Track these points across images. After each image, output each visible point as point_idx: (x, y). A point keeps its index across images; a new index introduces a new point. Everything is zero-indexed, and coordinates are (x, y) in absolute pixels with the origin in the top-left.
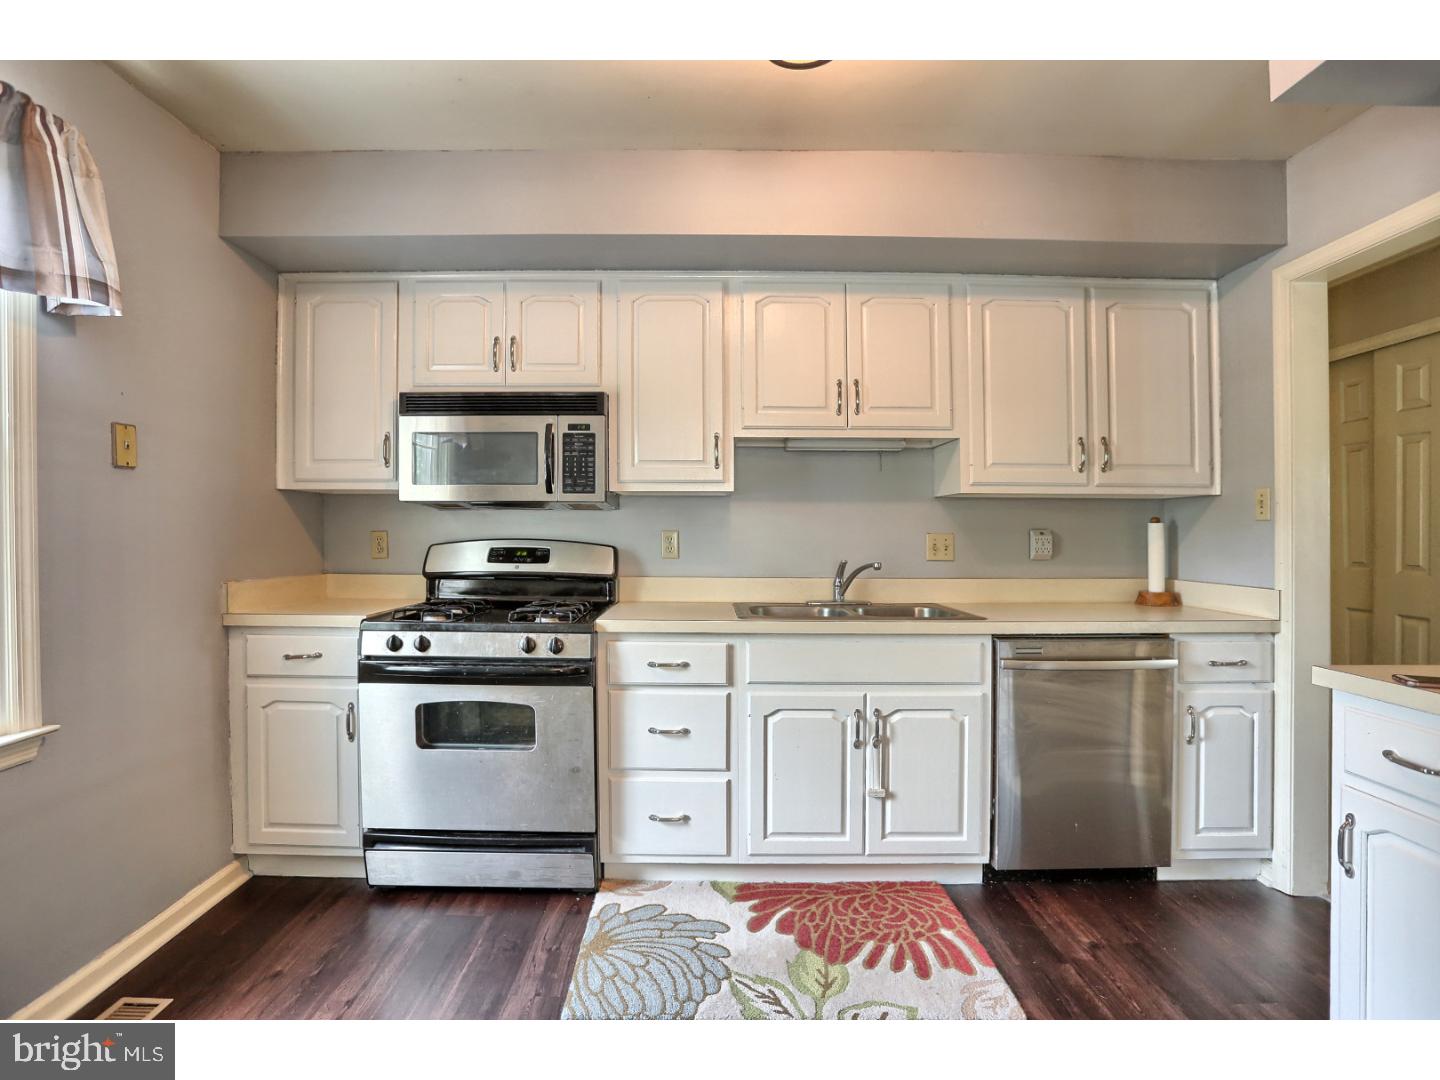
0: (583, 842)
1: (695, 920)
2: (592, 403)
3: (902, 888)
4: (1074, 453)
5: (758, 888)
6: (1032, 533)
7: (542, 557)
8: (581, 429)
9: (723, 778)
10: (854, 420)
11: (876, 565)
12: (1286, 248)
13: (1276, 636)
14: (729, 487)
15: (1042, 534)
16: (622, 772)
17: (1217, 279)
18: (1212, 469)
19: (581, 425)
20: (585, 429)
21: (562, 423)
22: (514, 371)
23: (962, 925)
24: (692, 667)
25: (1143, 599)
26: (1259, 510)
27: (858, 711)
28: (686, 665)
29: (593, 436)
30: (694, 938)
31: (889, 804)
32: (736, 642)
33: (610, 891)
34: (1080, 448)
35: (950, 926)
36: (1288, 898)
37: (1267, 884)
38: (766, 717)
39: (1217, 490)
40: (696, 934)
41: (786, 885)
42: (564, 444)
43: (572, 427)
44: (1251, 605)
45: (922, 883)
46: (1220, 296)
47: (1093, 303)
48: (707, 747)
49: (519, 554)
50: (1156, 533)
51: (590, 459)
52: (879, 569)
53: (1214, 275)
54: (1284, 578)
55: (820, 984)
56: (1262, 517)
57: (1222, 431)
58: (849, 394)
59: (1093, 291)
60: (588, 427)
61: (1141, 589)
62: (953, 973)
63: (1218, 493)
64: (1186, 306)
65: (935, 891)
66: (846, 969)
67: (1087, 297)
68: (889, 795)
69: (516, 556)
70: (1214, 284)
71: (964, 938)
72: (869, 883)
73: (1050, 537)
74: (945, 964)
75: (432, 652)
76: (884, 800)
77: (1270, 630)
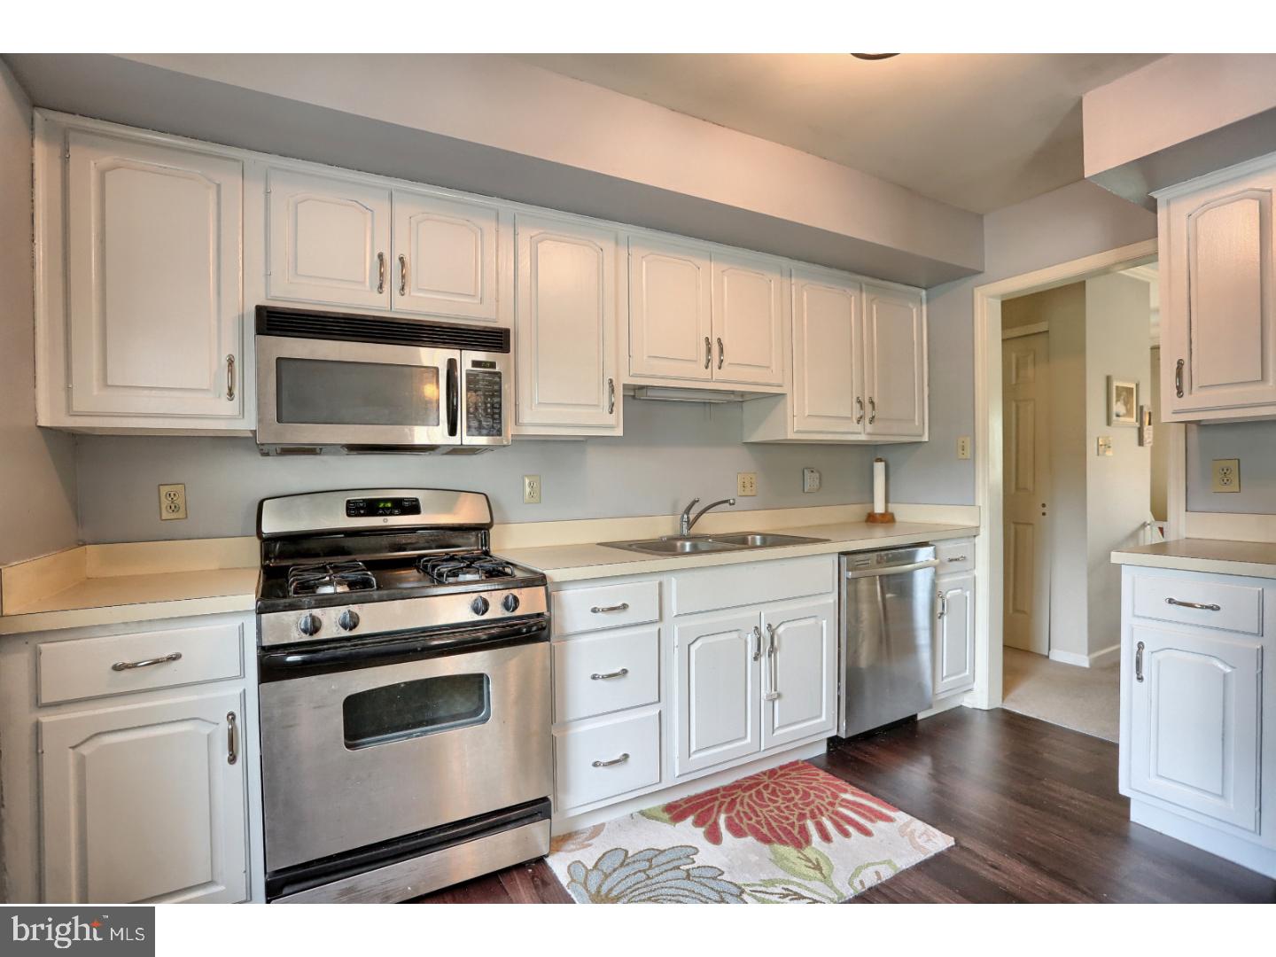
0: (537, 809)
1: (662, 852)
2: (496, 340)
3: (783, 772)
4: (854, 410)
5: (681, 806)
6: (805, 471)
7: (413, 507)
8: (485, 367)
9: (654, 711)
10: (718, 374)
11: (732, 501)
12: (982, 275)
13: (977, 538)
14: (619, 432)
15: (812, 472)
16: (565, 725)
17: (925, 289)
18: (924, 424)
19: (486, 362)
20: (490, 367)
21: (467, 359)
22: (402, 295)
23: (850, 788)
24: (629, 610)
25: (871, 519)
26: (962, 452)
27: (756, 627)
28: (625, 607)
29: (499, 374)
30: (678, 868)
31: (777, 703)
32: (664, 578)
33: (558, 851)
34: (858, 405)
35: (845, 791)
36: (985, 713)
37: (970, 706)
38: (689, 646)
39: (926, 439)
40: (676, 863)
41: (698, 796)
42: (468, 382)
43: (476, 364)
44: (955, 517)
45: (792, 764)
46: (928, 301)
47: (864, 295)
48: (640, 685)
49: (382, 505)
50: (879, 468)
51: (496, 400)
52: (733, 504)
53: (924, 285)
54: (982, 498)
55: (810, 867)
56: (964, 457)
57: (929, 396)
58: (714, 349)
59: (864, 286)
60: (493, 365)
61: (869, 511)
62: (881, 824)
63: (927, 440)
64: (911, 305)
65: (806, 767)
66: (814, 848)
67: (861, 291)
68: (779, 696)
69: (379, 509)
70: (924, 293)
71: (861, 796)
72: (758, 775)
73: (818, 475)
74: (872, 821)
75: (362, 630)
76: (773, 701)
77: (973, 533)
